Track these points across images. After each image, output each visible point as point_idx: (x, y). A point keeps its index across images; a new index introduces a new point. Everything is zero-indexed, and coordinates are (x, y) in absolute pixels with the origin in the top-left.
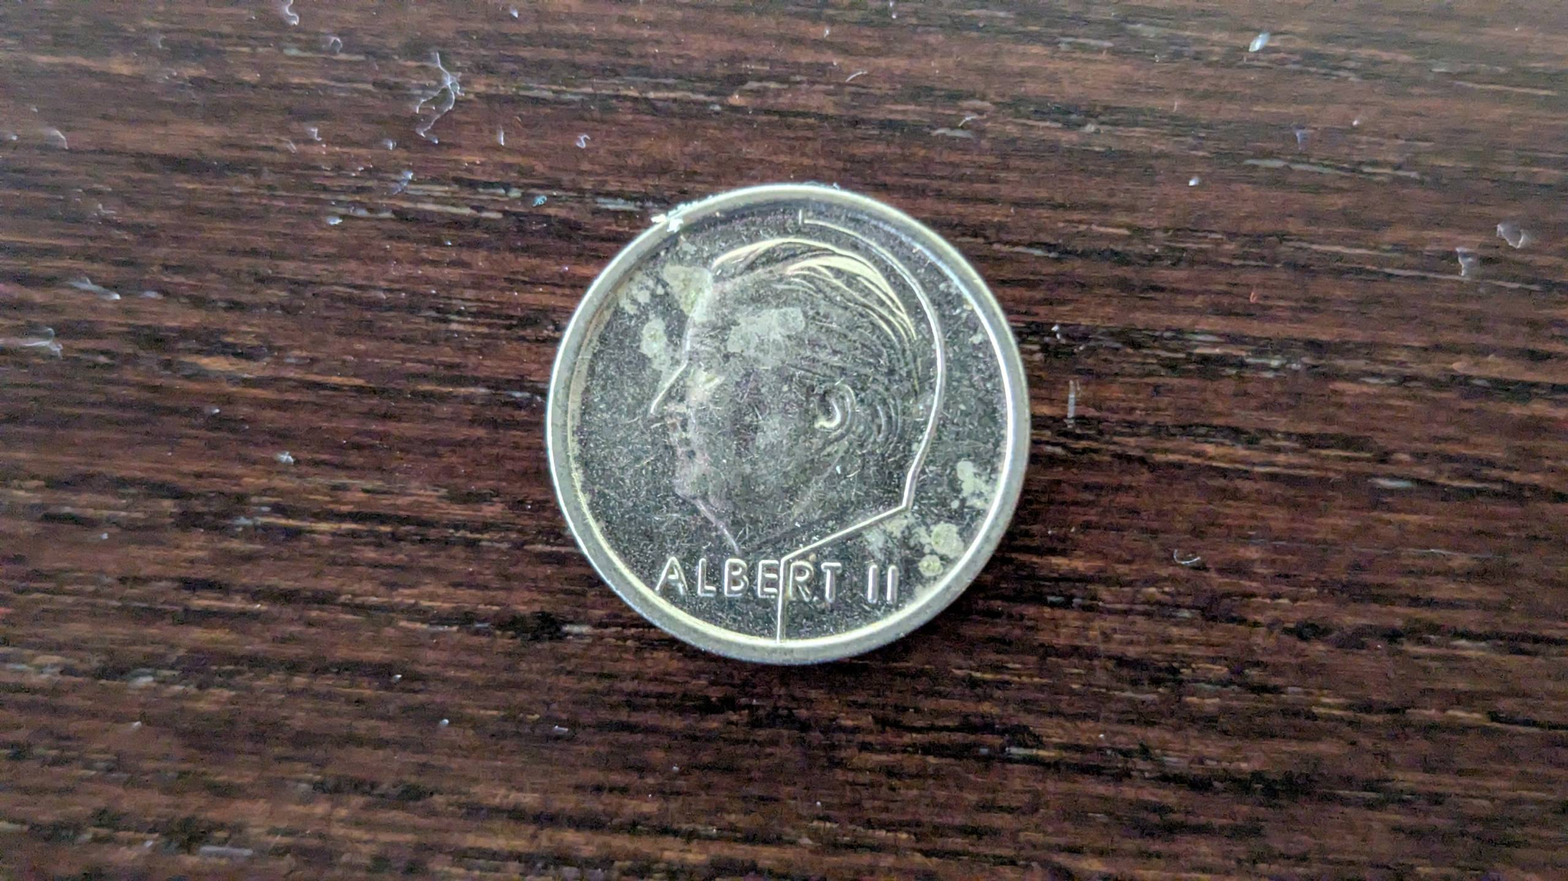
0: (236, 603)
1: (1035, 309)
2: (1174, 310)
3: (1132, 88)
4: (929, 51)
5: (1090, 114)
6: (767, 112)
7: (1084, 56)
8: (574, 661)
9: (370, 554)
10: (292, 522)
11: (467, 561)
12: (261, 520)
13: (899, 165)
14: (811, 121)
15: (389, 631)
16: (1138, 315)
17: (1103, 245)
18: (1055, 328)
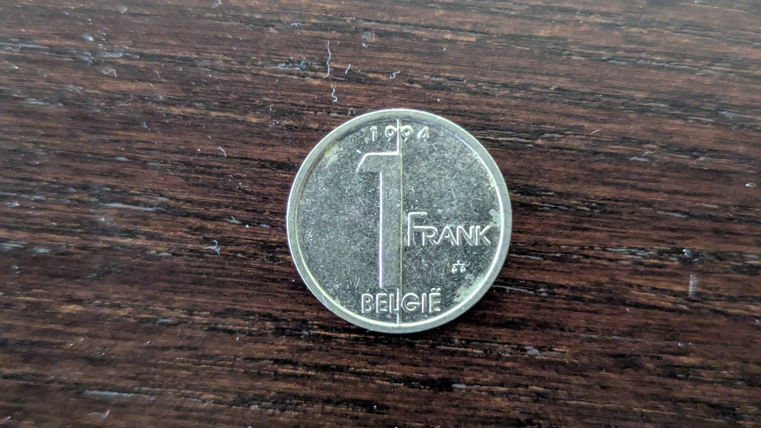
0: (300, 371)
1: (675, 241)
2: (737, 243)
3: (722, 141)
4: (630, 122)
5: (703, 153)
6: (554, 148)
7: (700, 125)
8: (457, 401)
9: (364, 349)
10: (327, 333)
11: (409, 352)
12: (312, 332)
13: (614, 174)
14: (574, 152)
15: (372, 385)
16: (721, 245)
17: (707, 213)
18: (684, 251)
